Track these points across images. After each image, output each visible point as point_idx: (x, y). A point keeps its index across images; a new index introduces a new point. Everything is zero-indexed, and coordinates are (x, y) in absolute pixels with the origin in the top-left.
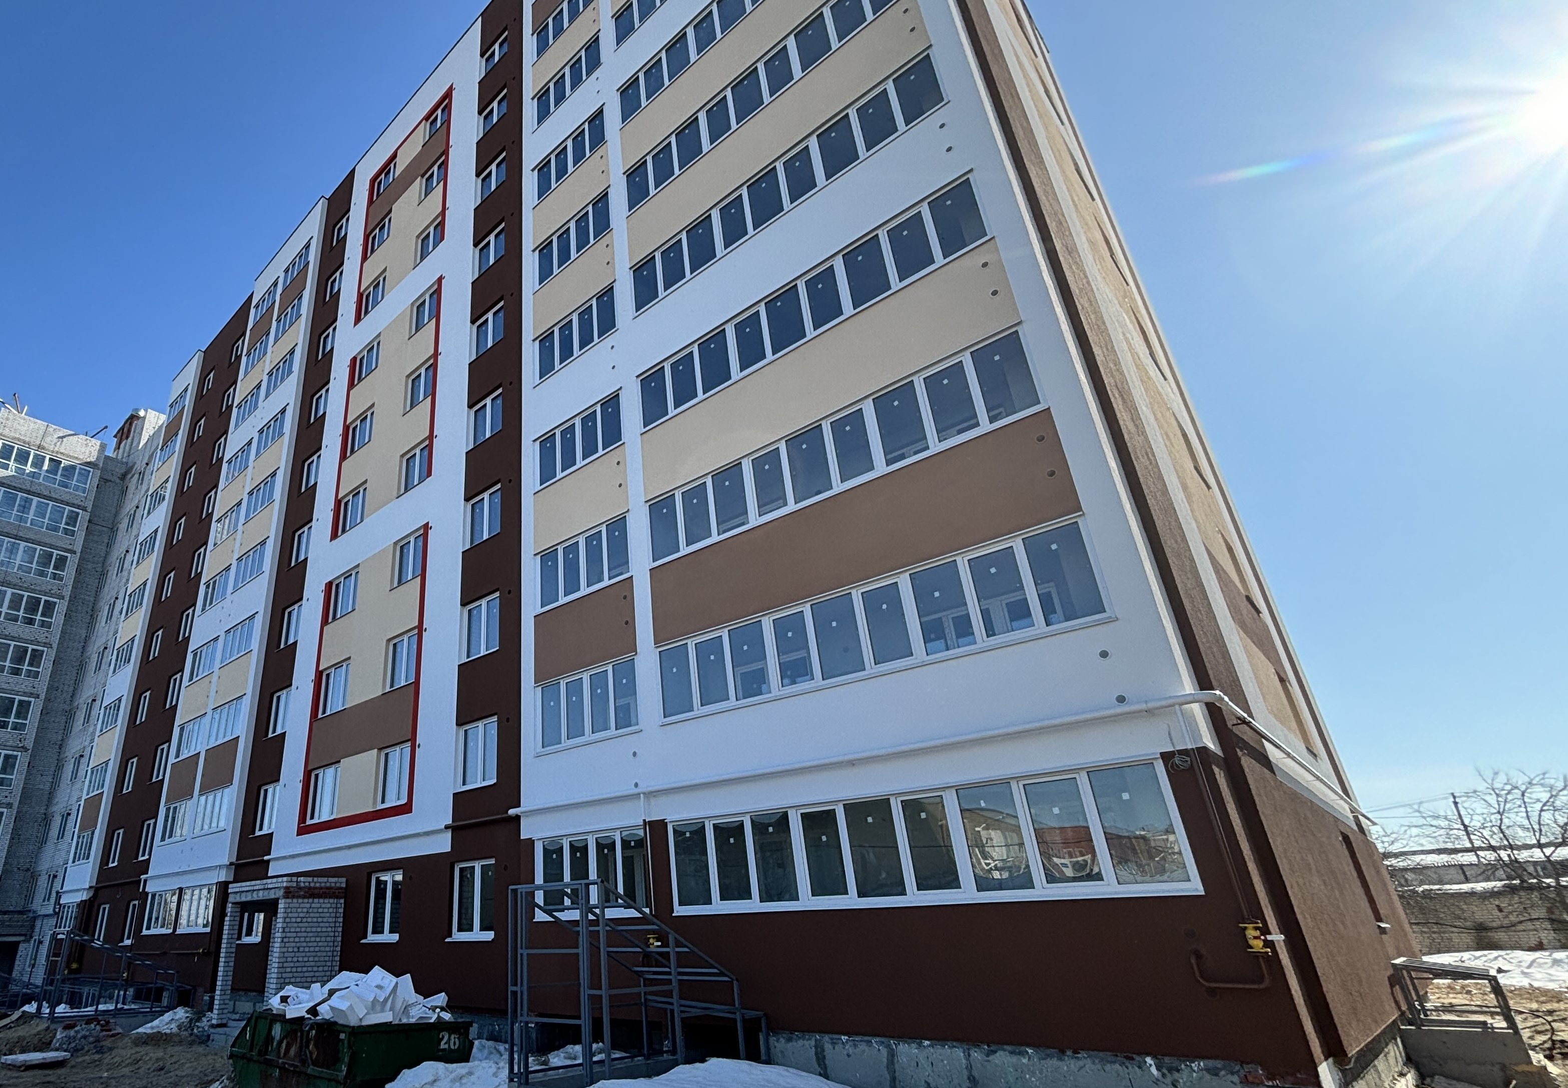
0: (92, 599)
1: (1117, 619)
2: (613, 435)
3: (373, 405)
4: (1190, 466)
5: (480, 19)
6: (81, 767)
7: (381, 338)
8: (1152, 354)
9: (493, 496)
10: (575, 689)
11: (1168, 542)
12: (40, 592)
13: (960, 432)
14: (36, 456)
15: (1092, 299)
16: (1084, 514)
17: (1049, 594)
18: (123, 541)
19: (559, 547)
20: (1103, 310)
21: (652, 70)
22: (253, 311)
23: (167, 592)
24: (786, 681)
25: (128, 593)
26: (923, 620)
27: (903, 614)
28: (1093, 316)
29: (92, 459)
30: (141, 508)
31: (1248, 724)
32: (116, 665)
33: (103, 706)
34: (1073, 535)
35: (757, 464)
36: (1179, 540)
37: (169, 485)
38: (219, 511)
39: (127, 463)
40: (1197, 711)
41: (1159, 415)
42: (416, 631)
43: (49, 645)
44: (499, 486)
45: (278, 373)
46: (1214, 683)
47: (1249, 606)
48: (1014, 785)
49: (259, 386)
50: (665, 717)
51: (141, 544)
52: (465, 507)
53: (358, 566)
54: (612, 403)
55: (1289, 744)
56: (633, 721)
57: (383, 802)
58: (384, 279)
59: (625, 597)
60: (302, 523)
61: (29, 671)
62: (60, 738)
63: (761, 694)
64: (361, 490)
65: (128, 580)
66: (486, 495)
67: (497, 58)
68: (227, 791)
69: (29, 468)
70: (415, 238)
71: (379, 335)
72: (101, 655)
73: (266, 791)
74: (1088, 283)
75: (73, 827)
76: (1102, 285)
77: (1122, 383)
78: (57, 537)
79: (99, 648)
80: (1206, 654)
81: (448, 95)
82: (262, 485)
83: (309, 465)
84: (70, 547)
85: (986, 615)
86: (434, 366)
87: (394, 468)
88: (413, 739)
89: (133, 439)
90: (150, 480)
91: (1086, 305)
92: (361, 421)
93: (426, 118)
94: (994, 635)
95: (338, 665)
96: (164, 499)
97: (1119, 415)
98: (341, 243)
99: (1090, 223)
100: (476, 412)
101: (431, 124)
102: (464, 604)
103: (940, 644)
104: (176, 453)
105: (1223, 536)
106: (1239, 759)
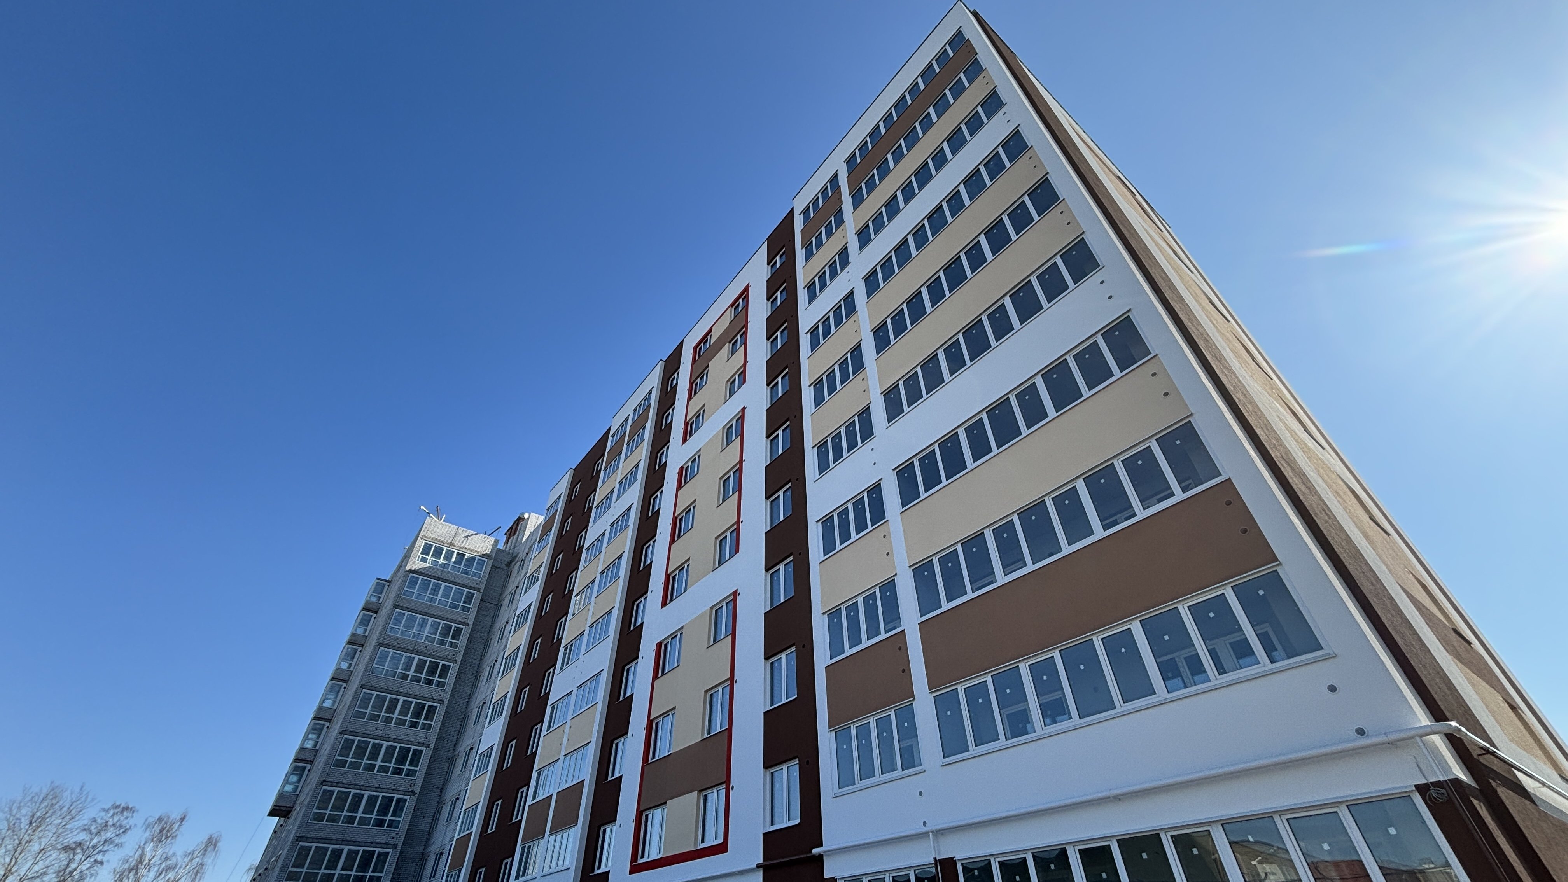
0: (478, 663)
1: (1336, 656)
2: (879, 514)
3: (695, 501)
4: (1365, 517)
5: (766, 242)
6: (456, 809)
7: (701, 452)
8: (1306, 430)
9: (787, 567)
10: (863, 733)
11: (1365, 584)
12: (439, 658)
13: (1160, 501)
14: (448, 551)
15: (1245, 393)
16: (1280, 564)
17: (1266, 633)
18: (505, 615)
19: (842, 606)
20: (1257, 400)
21: (886, 265)
22: (610, 439)
23: (535, 655)
24: (1048, 721)
25: (505, 657)
26: (1158, 660)
27: (1141, 656)
28: (1249, 406)
29: (488, 552)
30: (520, 588)
31: (1493, 753)
32: (491, 717)
33: (479, 753)
34: (1275, 582)
35: (997, 533)
36: (1374, 582)
37: (542, 569)
38: (578, 587)
39: (512, 554)
40: (1438, 741)
41: (1326, 478)
42: (728, 683)
43: (441, 702)
44: (791, 558)
45: (626, 483)
46: (1448, 714)
47: (1460, 639)
48: (1277, 819)
49: (612, 492)
50: (944, 757)
51: (518, 616)
52: (766, 576)
53: (682, 628)
54: (875, 491)
55: (1542, 773)
56: (917, 762)
57: (703, 841)
58: (704, 411)
59: (900, 649)
60: (639, 595)
61: (424, 724)
62: (442, 783)
63: (1028, 734)
64: (686, 566)
65: (506, 646)
66: (782, 566)
67: (778, 265)
68: (572, 830)
69: (441, 561)
70: (725, 383)
71: (700, 450)
72: (481, 710)
73: (605, 831)
74: (1239, 381)
75: (444, 866)
76: (1251, 382)
77: (1287, 455)
78: (458, 613)
79: (479, 703)
80: (1431, 685)
81: (746, 290)
82: (611, 565)
83: (647, 549)
84: (464, 621)
85: (1213, 653)
86: (740, 470)
87: (710, 548)
88: (727, 782)
89: (518, 535)
90: (528, 566)
91: (1242, 398)
92: (686, 513)
93: (732, 305)
94: (1225, 672)
95: (665, 715)
96: (538, 580)
97: (1291, 481)
98: (673, 390)
99: (1230, 338)
100: (772, 502)
101: (735, 309)
102: (767, 658)
103: (1177, 681)
104: (549, 545)
105: (1412, 574)
106: (1496, 792)
